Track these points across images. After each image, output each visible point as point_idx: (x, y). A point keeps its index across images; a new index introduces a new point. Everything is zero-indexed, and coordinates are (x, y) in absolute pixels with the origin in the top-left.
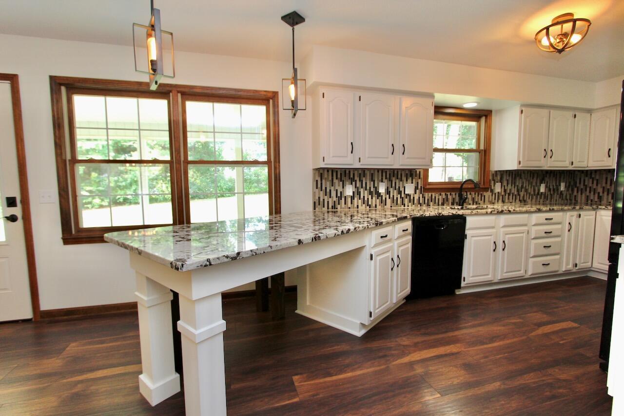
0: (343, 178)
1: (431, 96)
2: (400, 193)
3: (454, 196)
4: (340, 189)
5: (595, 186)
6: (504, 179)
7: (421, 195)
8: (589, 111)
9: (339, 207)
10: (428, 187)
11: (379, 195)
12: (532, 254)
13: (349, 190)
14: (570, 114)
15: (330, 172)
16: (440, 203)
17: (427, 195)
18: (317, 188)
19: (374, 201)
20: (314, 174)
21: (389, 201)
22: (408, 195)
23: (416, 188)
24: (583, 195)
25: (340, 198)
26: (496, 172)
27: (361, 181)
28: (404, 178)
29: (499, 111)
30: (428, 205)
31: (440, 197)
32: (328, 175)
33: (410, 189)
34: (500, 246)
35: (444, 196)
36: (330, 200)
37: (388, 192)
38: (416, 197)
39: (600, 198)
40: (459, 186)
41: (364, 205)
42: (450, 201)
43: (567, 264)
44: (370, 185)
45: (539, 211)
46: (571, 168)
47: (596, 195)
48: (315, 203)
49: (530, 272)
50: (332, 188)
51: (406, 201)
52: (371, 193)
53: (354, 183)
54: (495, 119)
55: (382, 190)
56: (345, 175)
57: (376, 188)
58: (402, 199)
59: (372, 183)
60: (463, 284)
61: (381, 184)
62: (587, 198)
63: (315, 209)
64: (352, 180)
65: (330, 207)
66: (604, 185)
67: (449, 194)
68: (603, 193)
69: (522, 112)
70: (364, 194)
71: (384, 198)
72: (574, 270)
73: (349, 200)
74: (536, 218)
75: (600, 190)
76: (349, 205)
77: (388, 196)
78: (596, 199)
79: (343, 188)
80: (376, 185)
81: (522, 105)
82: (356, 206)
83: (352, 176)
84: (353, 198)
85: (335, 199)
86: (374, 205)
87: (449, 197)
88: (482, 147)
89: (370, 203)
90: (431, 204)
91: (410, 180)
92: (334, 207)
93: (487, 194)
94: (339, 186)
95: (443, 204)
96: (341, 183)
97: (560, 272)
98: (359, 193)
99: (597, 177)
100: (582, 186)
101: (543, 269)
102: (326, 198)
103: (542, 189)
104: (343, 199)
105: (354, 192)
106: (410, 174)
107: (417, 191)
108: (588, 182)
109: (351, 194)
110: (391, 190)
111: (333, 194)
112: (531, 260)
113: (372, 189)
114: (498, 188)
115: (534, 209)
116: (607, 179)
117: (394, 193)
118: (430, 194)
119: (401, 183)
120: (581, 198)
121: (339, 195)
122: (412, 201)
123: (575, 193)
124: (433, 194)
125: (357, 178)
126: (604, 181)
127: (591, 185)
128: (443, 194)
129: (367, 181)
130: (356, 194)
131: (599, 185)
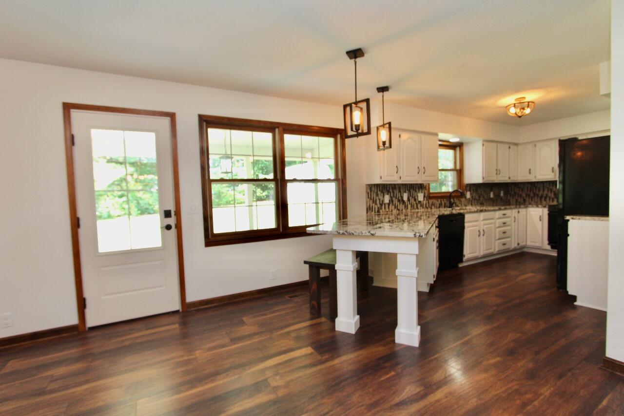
0: (383, 191)
1: (436, 135)
2: (415, 200)
3: (445, 202)
4: (381, 198)
5: (521, 193)
6: (472, 189)
7: (427, 202)
8: (516, 144)
9: (381, 211)
10: (431, 195)
11: (404, 202)
12: (497, 238)
13: (387, 199)
14: (507, 146)
15: (376, 186)
16: (438, 207)
17: (431, 201)
18: (368, 198)
19: (401, 206)
20: (367, 188)
21: (409, 206)
22: (420, 202)
23: (424, 197)
24: (514, 198)
25: (381, 205)
26: (467, 185)
27: (393, 192)
28: (417, 190)
29: (468, 143)
30: (431, 208)
31: (437, 203)
32: (375, 189)
33: (421, 197)
34: (482, 233)
35: (440, 202)
36: (376, 207)
37: (409, 200)
38: (425, 202)
39: (524, 200)
40: (448, 195)
41: (395, 210)
42: (443, 205)
43: (515, 243)
44: (398, 195)
45: (500, 209)
46: (509, 181)
47: (522, 199)
48: (367, 209)
49: (497, 250)
50: (377, 198)
51: (419, 205)
52: (399, 201)
53: (389, 194)
54: (465, 149)
55: (405, 198)
56: (384, 188)
57: (402, 197)
58: (416, 204)
59: (400, 194)
60: (464, 259)
61: (404, 194)
62: (517, 201)
63: (367, 213)
64: (388, 192)
65: (376, 211)
66: (526, 192)
67: (442, 200)
68: (526, 197)
69: (483, 145)
70: (396, 201)
71: (406, 204)
72: (518, 247)
73: (387, 206)
74: (498, 214)
75: (524, 195)
76: (387, 210)
77: (409, 203)
79: (383, 197)
80: (402, 195)
81: (484, 141)
82: (391, 210)
83: (388, 189)
84: (389, 204)
85: (379, 206)
86: (401, 209)
87: (443, 202)
88: (458, 168)
89: (399, 208)
90: (433, 207)
91: (420, 191)
92: (378, 211)
93: (463, 200)
94: (381, 196)
95: (439, 207)
96: (382, 194)
97: (511, 249)
98: (392, 201)
100: (513, 193)
101: (503, 248)
102: (374, 205)
103: (492, 195)
104: (383, 205)
105: (389, 201)
106: (421, 187)
107: (425, 199)
108: (517, 190)
109: (388, 202)
110: (411, 198)
111: (378, 202)
112: (497, 242)
113: (400, 198)
114: (468, 195)
115: (497, 208)
116: (527, 187)
117: (412, 200)
118: (432, 201)
119: (416, 193)
120: (513, 201)
121: (381, 202)
122: (422, 206)
123: (509, 198)
124: (434, 200)
125: (391, 191)
126: (526, 189)
127: (518, 192)
128: (439, 200)
129: (396, 192)
130: (391, 202)
131: (523, 192)
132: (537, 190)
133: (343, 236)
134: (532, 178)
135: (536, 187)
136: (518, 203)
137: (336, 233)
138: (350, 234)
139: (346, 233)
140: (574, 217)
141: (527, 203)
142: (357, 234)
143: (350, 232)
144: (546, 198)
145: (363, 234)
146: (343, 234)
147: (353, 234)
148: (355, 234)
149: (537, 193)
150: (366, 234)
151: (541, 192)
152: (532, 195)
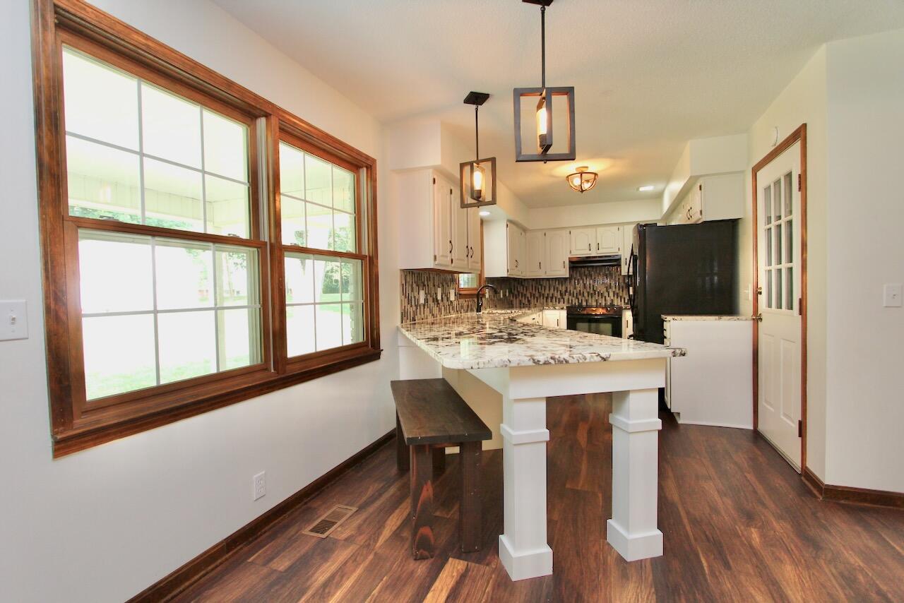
0: (418, 281)
2: (448, 299)
4: (417, 295)
5: (525, 292)
7: (457, 302)
8: (525, 231)
9: (416, 318)
10: (461, 293)
11: (438, 302)
13: (422, 297)
14: (520, 232)
15: (411, 274)
16: (466, 310)
17: (460, 301)
18: (403, 294)
19: (435, 310)
20: (401, 275)
21: (443, 309)
22: (452, 302)
23: (455, 294)
24: (518, 299)
26: (487, 279)
27: (428, 286)
28: (449, 282)
29: (489, 222)
31: (466, 304)
32: (409, 277)
33: (452, 294)
36: (411, 310)
37: (442, 299)
41: (430, 315)
42: (470, 307)
47: (526, 300)
48: (402, 313)
50: (412, 295)
52: (433, 300)
53: (424, 289)
55: (439, 296)
56: (419, 278)
57: (436, 294)
58: (449, 305)
59: (434, 289)
61: (438, 289)
62: (520, 301)
63: (402, 322)
64: (423, 285)
65: (411, 318)
66: (531, 291)
68: (531, 297)
69: (507, 226)
70: (430, 301)
71: (440, 306)
73: (422, 308)
75: (528, 295)
76: (422, 315)
77: (442, 304)
78: (527, 303)
79: (419, 293)
80: (436, 291)
81: (508, 220)
82: (426, 316)
83: (423, 278)
84: (424, 306)
85: (414, 308)
86: (435, 314)
87: (469, 303)
89: (433, 312)
90: (462, 311)
91: (451, 285)
96: (417, 289)
98: (427, 301)
99: (526, 285)
100: (516, 293)
102: (409, 306)
104: (419, 308)
105: (424, 300)
106: (451, 277)
107: (456, 297)
108: (520, 289)
110: (444, 296)
111: (413, 302)
113: (434, 296)
117: (445, 300)
119: (448, 287)
120: (516, 302)
121: (416, 303)
122: (453, 308)
124: (463, 300)
126: (531, 288)
127: (522, 291)
128: (467, 300)
129: (431, 285)
130: (426, 303)
131: (528, 292)
132: (543, 288)
133: (546, 366)
134: (541, 274)
135: (541, 285)
136: (522, 306)
137: (531, 363)
138: (561, 362)
139: (552, 361)
140: (676, 317)
141: (532, 305)
142: (575, 361)
143: (562, 359)
144: (552, 298)
145: (587, 361)
146: (546, 363)
147: (567, 362)
148: (571, 361)
149: (543, 292)
150: (592, 360)
151: (547, 292)
152: (537, 295)
